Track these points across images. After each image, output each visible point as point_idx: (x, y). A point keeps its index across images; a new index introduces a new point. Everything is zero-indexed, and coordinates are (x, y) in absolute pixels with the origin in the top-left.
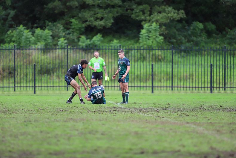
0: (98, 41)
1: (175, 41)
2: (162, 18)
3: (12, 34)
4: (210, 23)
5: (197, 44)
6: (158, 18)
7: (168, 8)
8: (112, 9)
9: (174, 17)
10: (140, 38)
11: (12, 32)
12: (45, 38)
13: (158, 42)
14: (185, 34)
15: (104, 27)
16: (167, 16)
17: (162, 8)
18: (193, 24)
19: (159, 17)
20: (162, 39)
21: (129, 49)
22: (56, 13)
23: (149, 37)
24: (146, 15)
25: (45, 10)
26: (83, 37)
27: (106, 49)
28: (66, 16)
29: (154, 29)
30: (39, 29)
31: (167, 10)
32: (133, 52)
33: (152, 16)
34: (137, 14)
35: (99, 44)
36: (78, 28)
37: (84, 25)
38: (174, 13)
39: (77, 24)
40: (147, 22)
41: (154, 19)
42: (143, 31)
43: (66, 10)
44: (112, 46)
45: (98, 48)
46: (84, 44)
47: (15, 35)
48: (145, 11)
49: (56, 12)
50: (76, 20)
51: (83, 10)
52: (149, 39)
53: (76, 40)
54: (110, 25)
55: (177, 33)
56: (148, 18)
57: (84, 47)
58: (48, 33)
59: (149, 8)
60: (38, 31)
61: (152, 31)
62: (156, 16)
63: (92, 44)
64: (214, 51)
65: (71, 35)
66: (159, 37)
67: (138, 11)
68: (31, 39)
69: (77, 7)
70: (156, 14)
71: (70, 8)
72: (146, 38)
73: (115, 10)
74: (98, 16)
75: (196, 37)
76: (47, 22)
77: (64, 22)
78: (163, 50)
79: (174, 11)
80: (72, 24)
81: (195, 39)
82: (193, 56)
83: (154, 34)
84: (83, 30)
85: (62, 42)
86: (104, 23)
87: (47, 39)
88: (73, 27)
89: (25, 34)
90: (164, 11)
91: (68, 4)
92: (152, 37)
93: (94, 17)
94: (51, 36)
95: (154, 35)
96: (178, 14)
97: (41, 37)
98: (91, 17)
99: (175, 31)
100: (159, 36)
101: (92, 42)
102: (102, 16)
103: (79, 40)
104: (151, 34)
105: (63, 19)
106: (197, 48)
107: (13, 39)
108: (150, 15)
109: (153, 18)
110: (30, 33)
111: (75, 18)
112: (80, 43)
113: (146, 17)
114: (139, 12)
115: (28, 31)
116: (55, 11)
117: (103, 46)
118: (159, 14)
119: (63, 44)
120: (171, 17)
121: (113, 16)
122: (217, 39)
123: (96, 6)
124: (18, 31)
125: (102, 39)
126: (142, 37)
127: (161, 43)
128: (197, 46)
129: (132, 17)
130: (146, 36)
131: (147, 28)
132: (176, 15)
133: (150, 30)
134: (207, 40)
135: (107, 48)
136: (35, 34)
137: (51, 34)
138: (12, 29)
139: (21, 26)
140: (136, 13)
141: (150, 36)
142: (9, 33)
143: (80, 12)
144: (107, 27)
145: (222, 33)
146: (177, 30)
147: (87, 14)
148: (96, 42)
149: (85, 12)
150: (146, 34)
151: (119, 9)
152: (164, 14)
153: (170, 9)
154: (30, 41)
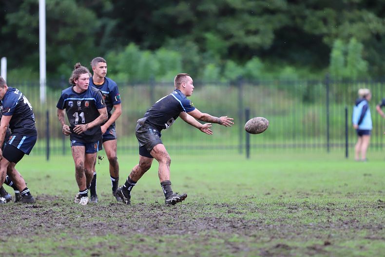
2: (358, 31)
8: (272, 17)
16: (367, 27)
17: (356, 15)
19: (354, 29)
22: (180, 23)
24: (329, 26)
29: (354, 48)
31: (365, 17)
34: (313, 24)
37: (228, 44)
38: (378, 22)
47: (121, 61)
48: (328, 19)
50: (213, 34)
51: (223, 18)
56: (334, 30)
67: (315, 19)
71: (201, 15)
86: (260, 39)
90: (361, 19)
91: (199, 8)
93: (243, 29)
96: (383, 23)
98: (240, 30)
101: (246, 70)
107: (118, 67)
108: (338, 25)
113: (329, 30)
114: (317, 21)
116: (178, 21)
117: (263, 78)
132: (381, 25)
133: (346, 51)
139: (132, 45)
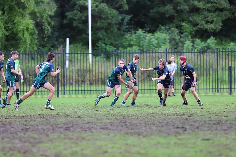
0: (213, 44)
3: (130, 38)
8: (221, 13)
15: (215, 30)
22: (167, 17)
26: (198, 41)
28: (176, 20)
30: (158, 32)
35: (214, 47)
36: (190, 32)
37: (195, 29)
39: (188, 28)
43: (176, 14)
46: (200, 47)
54: (220, 28)
58: (165, 36)
63: (206, 46)
68: (154, 43)
71: (180, 12)
73: (224, 13)
74: (208, 19)
84: (194, 33)
85: (188, 45)
86: (214, 26)
88: (185, 30)
89: (147, 38)
91: (178, 8)
93: (204, 20)
94: (169, 39)
98: (202, 21)
101: (206, 44)
102: (212, 19)
105: (173, 23)
107: (132, 43)
110: (153, 37)
111: (185, 22)
115: (151, 34)
116: (166, 16)
121: (221, 19)
124: (137, 35)
137: (168, 37)
139: (140, 30)
142: (127, 36)
143: (190, 16)
144: (218, 30)
147: (197, 18)
148: (211, 45)
149: (195, 16)
151: (227, 12)
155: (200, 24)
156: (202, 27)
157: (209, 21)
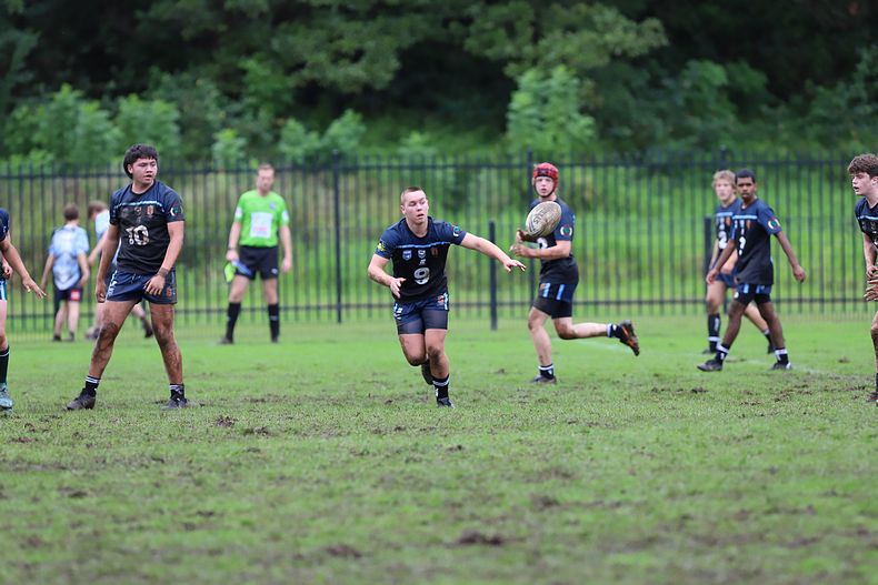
1: (627, 132)
2: (581, 50)
3: (31, 119)
4: (745, 66)
5: (705, 143)
6: (569, 49)
7: (601, 13)
8: (393, 22)
9: (627, 46)
10: (511, 126)
11: (32, 112)
12: (154, 132)
13: (574, 140)
14: (663, 105)
15: (367, 88)
16: (600, 42)
17: (578, 13)
18: (687, 68)
19: (571, 45)
20: (588, 127)
21: (467, 167)
22: (186, 38)
23: (543, 120)
24: (520, 40)
25: (140, 28)
26: (293, 127)
27: (379, 168)
28: (223, 50)
29: (562, 89)
30: (134, 98)
31: (597, 18)
32: (483, 175)
33: (543, 43)
34: (486, 37)
35: (354, 149)
36: (270, 94)
37: (292, 82)
38: (626, 30)
39: (265, 79)
40: (527, 64)
41: (552, 56)
42: (520, 100)
43: (222, 28)
44: (400, 157)
45: (350, 164)
46: (299, 151)
47: (43, 125)
48: (519, 25)
49: (187, 34)
50: (260, 61)
51: (284, 26)
52: (541, 129)
53: (268, 137)
54: (388, 77)
55: (632, 102)
56: (528, 50)
57: (300, 161)
58: (166, 112)
59: (530, 15)
60: (130, 106)
61: (554, 100)
62: (557, 43)
63: (326, 149)
64: (767, 165)
65: (248, 116)
66: (575, 121)
67: (489, 25)
68: (108, 136)
69: (262, 15)
70: (558, 34)
71: (238, 19)
72: (531, 126)
73: (404, 22)
74: (342, 46)
75: (702, 116)
76: (155, 70)
77: (215, 69)
78: (589, 165)
79: (624, 22)
80: (246, 79)
81: (696, 122)
82: (692, 186)
83: (562, 109)
84: (287, 98)
85: (229, 146)
86: (366, 70)
87: (165, 137)
88: (252, 88)
89: (83, 120)
90: (589, 24)
91: (229, 4)
92: (553, 119)
94: (177, 122)
95: (561, 114)
96: (639, 33)
97: (141, 127)
98: (319, 51)
99: (627, 96)
100: (576, 115)
101: (326, 141)
102: (356, 45)
103: (277, 138)
104: (548, 107)
105: (211, 60)
106: (708, 158)
107: (37, 138)
108: (536, 38)
109: (548, 50)
110: (104, 114)
111: (258, 55)
112: (283, 147)
113: (519, 48)
114: (494, 29)
115: (96, 104)
116: (183, 33)
117: (367, 158)
118: (570, 35)
119: (233, 151)
120: (616, 45)
121: (396, 45)
122: (775, 123)
123: (334, 10)
124: (53, 106)
125: (363, 129)
126: (517, 123)
127: (586, 141)
128: (707, 150)
129: (466, 48)
130: (530, 117)
131: (535, 85)
132: (631, 36)
133: (544, 94)
134: (741, 128)
135: (384, 163)
136: (121, 119)
137: (175, 115)
138: (31, 100)
139: (66, 88)
140: (484, 31)
141: (545, 115)
142: (19, 114)
143: (273, 35)
144: (378, 87)
145: (786, 100)
146: (633, 93)
147: (301, 41)
148: (342, 141)
149: (295, 32)
150: (532, 111)
151: (418, 18)
152: (587, 36)
153: (610, 15)
154: (104, 144)
155: (308, 64)
156: (316, 75)
157: (345, 50)
